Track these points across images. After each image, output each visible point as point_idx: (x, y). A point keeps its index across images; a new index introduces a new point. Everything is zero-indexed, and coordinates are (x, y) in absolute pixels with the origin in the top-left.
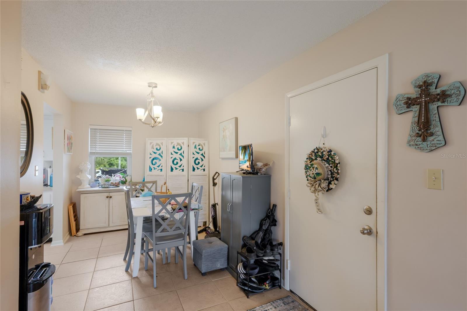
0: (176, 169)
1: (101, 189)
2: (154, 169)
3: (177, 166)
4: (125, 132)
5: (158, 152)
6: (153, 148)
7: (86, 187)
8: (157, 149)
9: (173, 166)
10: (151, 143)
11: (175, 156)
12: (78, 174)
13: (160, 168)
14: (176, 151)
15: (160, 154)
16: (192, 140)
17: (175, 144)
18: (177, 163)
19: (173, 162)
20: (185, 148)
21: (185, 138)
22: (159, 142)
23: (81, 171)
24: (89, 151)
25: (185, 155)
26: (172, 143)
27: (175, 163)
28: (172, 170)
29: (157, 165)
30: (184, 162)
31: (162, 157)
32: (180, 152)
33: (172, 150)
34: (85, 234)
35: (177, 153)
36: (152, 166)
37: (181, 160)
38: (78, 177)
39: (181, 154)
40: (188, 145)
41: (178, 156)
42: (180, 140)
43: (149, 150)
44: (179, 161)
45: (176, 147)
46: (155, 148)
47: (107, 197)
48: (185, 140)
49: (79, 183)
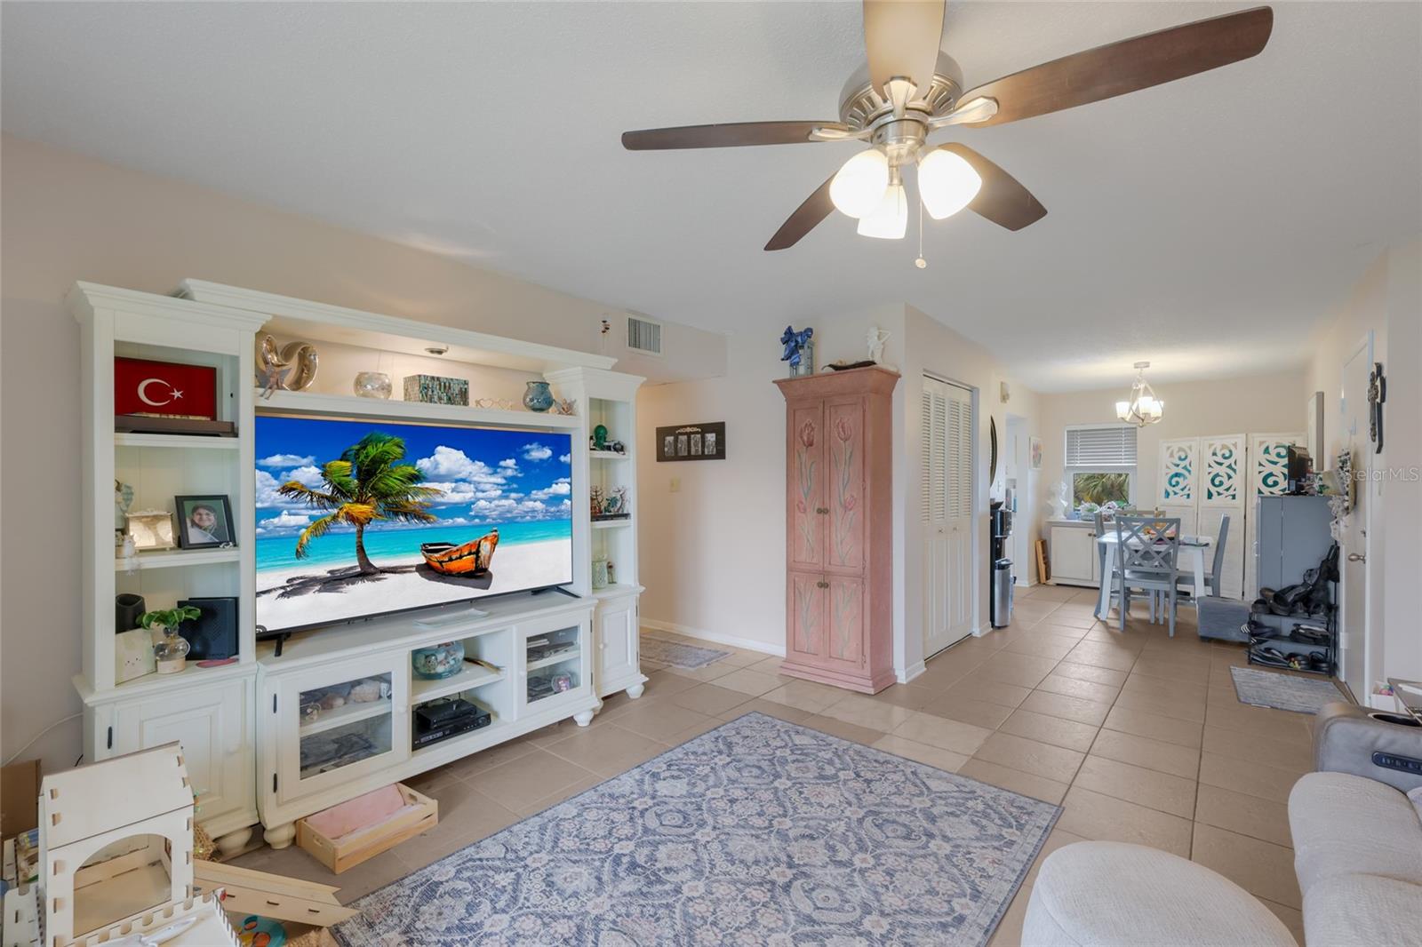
0: (1219, 494)
1: (1081, 521)
2: (1175, 493)
3: (1220, 489)
4: (1123, 431)
5: (1183, 464)
6: (1172, 455)
7: (1061, 517)
8: (1180, 459)
9: (1213, 490)
10: (1168, 448)
11: (1217, 469)
12: (1049, 499)
13: (1186, 492)
14: (1219, 459)
15: (1185, 468)
16: (1257, 438)
17: (1218, 445)
18: (1221, 483)
19: (1213, 481)
20: (1239, 454)
21: (1239, 435)
22: (1184, 445)
23: (1053, 494)
24: (1066, 465)
25: (1240, 467)
26: (1210, 446)
27: (1217, 482)
28: (1210, 495)
29: (1181, 486)
30: (1237, 481)
31: (1189, 471)
32: (1227, 462)
33: (1211, 459)
34: (1058, 585)
35: (1221, 464)
36: (1170, 489)
37: (1230, 477)
38: (1049, 502)
39: (1230, 466)
40: (1247, 449)
41: (1223, 470)
42: (1229, 441)
43: (1165, 459)
44: (1225, 479)
45: (1219, 454)
46: (1176, 456)
47: (1090, 535)
48: (1240, 439)
49: (1051, 511)
